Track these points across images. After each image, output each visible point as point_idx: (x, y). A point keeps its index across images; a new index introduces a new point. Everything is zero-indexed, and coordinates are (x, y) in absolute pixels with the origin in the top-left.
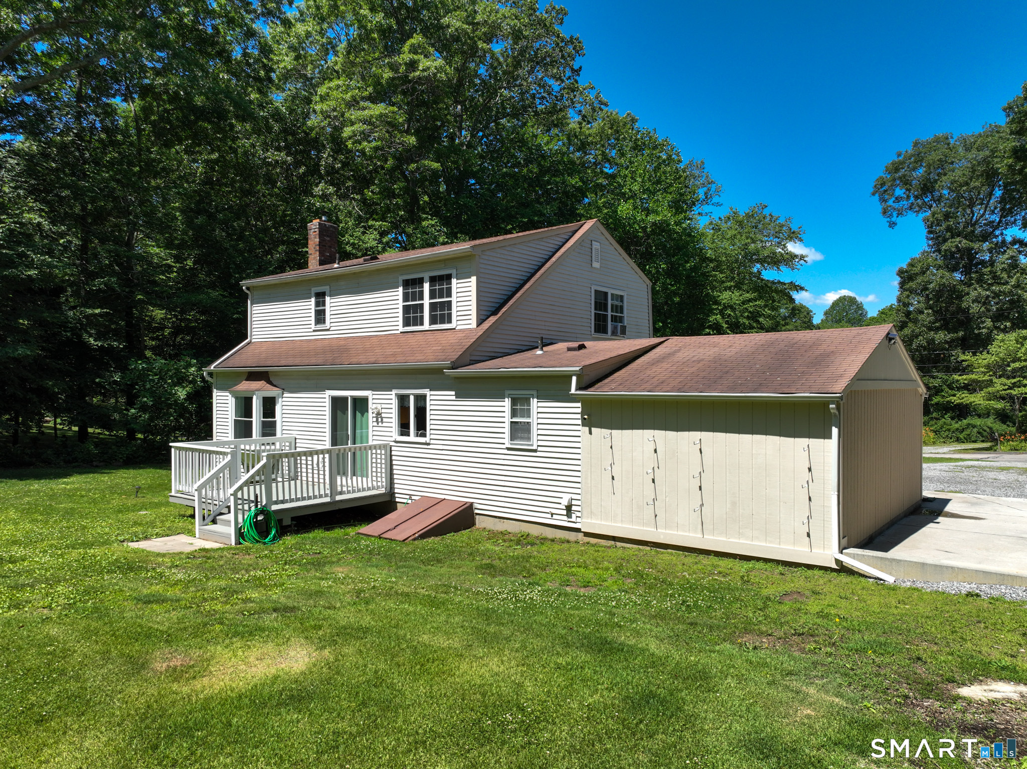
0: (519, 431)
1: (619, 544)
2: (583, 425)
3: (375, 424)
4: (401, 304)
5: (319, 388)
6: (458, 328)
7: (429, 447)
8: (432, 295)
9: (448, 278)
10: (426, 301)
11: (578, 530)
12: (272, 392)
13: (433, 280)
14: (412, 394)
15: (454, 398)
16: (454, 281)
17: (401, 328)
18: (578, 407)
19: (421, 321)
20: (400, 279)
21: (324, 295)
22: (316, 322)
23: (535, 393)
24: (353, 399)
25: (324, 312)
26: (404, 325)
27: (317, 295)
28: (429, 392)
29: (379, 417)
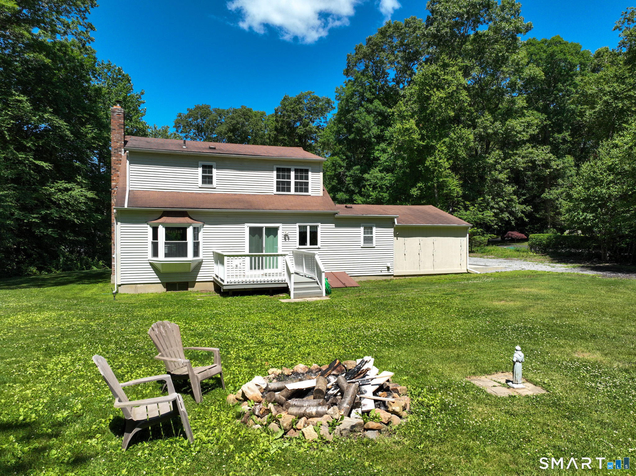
0: (368, 240)
1: (406, 278)
2: (395, 236)
3: (284, 241)
4: (275, 180)
5: (243, 223)
6: (312, 195)
7: (319, 250)
8: (296, 178)
9: (307, 171)
10: (293, 180)
11: (393, 275)
12: (198, 224)
13: (296, 171)
14: (309, 225)
15: (334, 227)
16: (310, 173)
17: (275, 192)
18: (392, 230)
19: (289, 190)
20: (275, 167)
21: (211, 167)
22: (203, 182)
23: (374, 225)
24: (267, 228)
25: (211, 177)
26: (277, 191)
27: (204, 167)
28: (320, 224)
29: (286, 237)
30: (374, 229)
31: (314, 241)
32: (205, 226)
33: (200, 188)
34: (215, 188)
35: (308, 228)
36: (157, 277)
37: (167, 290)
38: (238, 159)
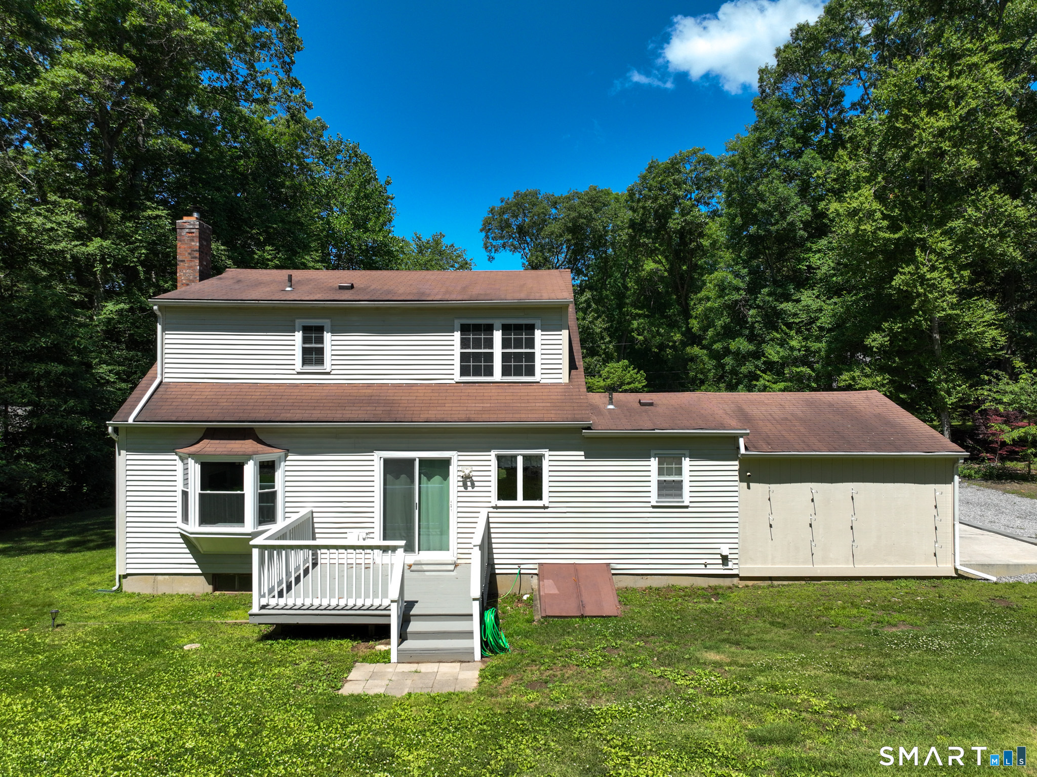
0: (669, 489)
1: (776, 583)
2: (741, 480)
3: (462, 489)
4: (457, 350)
5: (370, 449)
6: (543, 381)
7: (546, 510)
8: (506, 344)
9: (531, 328)
10: (498, 350)
11: (736, 576)
12: (270, 454)
13: (506, 329)
14: (521, 454)
15: (583, 458)
16: (538, 333)
17: (457, 377)
18: (735, 465)
19: (489, 372)
20: (457, 323)
21: (320, 329)
22: (305, 362)
23: (687, 452)
24: (422, 461)
25: (321, 351)
26: (462, 374)
27: (306, 329)
28: (546, 453)
29: (467, 481)
30: (686, 463)
31: (534, 490)
32: (289, 458)
33: (299, 373)
34: (328, 373)
35: (520, 460)
36: (193, 561)
37: (215, 590)
38: (378, 309)
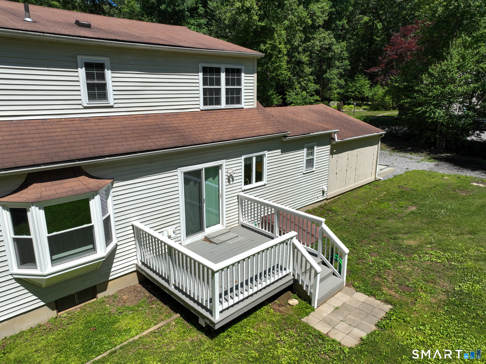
0: (310, 163)
2: (331, 154)
3: (228, 183)
4: (201, 87)
6: (245, 107)
7: (266, 186)
8: (227, 82)
9: (239, 72)
10: (223, 87)
11: (326, 199)
13: (227, 71)
14: (255, 156)
15: (280, 153)
16: (243, 75)
17: (202, 107)
18: (328, 147)
19: (218, 102)
20: (201, 66)
21: (101, 67)
22: (91, 97)
23: (316, 143)
24: (206, 169)
25: (103, 87)
26: (205, 104)
27: (88, 66)
28: (266, 153)
29: (230, 178)
32: (115, 185)
33: (85, 108)
34: (112, 107)
36: (35, 297)
37: (59, 311)
38: (146, 50)
